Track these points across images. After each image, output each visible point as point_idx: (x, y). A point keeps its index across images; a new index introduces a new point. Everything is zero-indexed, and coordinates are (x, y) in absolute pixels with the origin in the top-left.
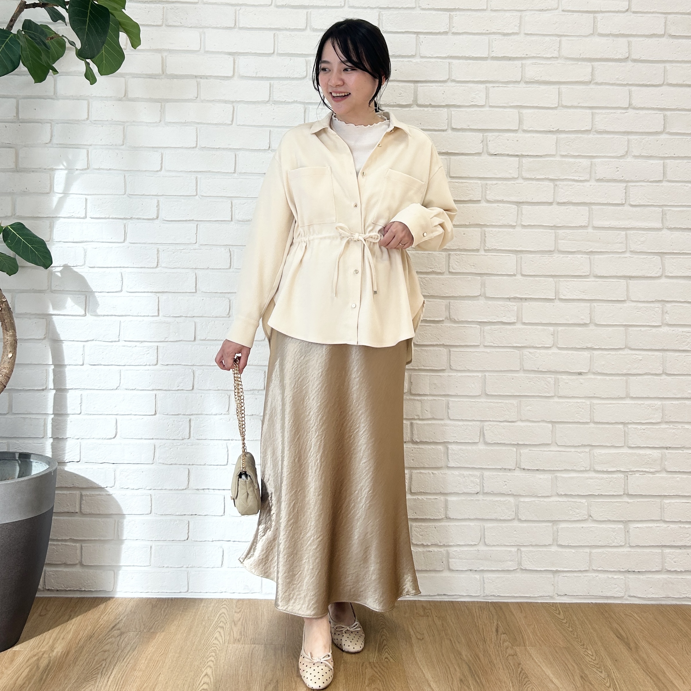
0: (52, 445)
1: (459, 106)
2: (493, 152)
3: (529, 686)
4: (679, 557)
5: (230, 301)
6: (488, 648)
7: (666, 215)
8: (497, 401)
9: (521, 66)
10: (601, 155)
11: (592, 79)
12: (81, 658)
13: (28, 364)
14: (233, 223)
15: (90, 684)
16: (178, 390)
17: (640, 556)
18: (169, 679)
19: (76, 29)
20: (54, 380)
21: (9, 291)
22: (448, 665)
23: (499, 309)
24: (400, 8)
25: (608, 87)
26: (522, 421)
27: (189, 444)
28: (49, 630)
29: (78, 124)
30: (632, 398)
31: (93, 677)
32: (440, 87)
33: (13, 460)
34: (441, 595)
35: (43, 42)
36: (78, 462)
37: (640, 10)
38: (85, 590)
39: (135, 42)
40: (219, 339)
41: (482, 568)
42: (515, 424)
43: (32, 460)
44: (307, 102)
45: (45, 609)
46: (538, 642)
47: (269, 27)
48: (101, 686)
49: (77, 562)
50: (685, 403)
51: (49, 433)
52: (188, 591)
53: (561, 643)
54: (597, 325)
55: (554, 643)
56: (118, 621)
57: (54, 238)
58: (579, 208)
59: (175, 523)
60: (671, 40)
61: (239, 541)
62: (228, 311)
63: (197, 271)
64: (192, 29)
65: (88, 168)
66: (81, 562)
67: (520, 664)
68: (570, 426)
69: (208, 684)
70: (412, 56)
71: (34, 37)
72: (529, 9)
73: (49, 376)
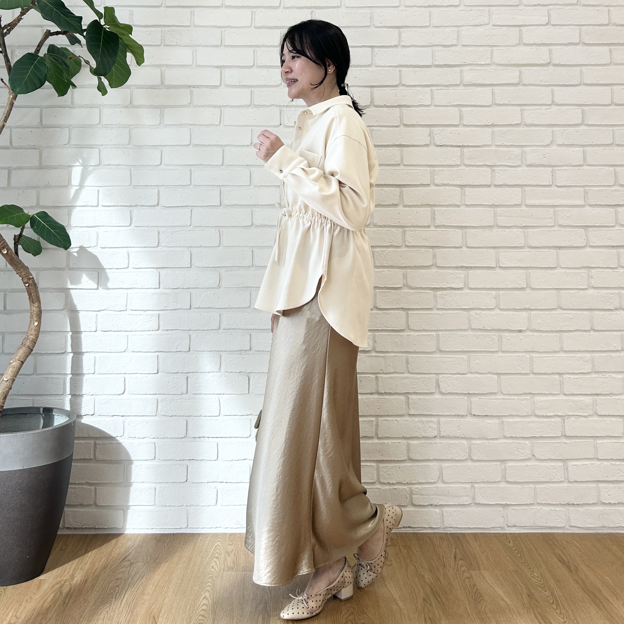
0: (71, 400)
1: (409, 106)
2: (438, 144)
3: (483, 603)
4: (612, 490)
5: (220, 274)
6: (448, 571)
7: (587, 194)
8: (449, 356)
9: (459, 72)
10: (530, 144)
11: (520, 81)
12: (97, 585)
13: (50, 331)
14: (221, 207)
15: (106, 607)
16: (177, 352)
17: (578, 491)
18: (173, 601)
19: (92, 52)
20: (72, 345)
21: (34, 269)
22: (413, 587)
23: (448, 276)
24: (358, 27)
25: (533, 87)
26: (471, 373)
27: (186, 398)
28: (69, 562)
29: (91, 128)
30: (565, 352)
31: (108, 600)
32: (392, 91)
33: (38, 414)
34: (406, 527)
35: (64, 62)
36: (92, 415)
37: (558, 23)
38: (98, 528)
39: (140, 60)
40: (211, 307)
41: (441, 503)
42: (466, 376)
43: (54, 414)
44: (282, 105)
45: (65, 544)
46: (491, 566)
47: (249, 44)
48: (115, 608)
49: (92, 503)
50: (611, 355)
51: (68, 391)
52: (187, 527)
53: (511, 567)
54: (532, 289)
55: (504, 567)
56: (127, 554)
57: (72, 223)
58: (514, 189)
59: (176, 467)
60: (586, 47)
61: (230, 483)
62: (218, 283)
63: (191, 249)
64: (186, 47)
65: (100, 165)
66: (96, 503)
67: (475, 585)
68: (513, 377)
69: (206, 605)
70: (369, 66)
71: (57, 58)
72: (465, 24)
73: (67, 341)
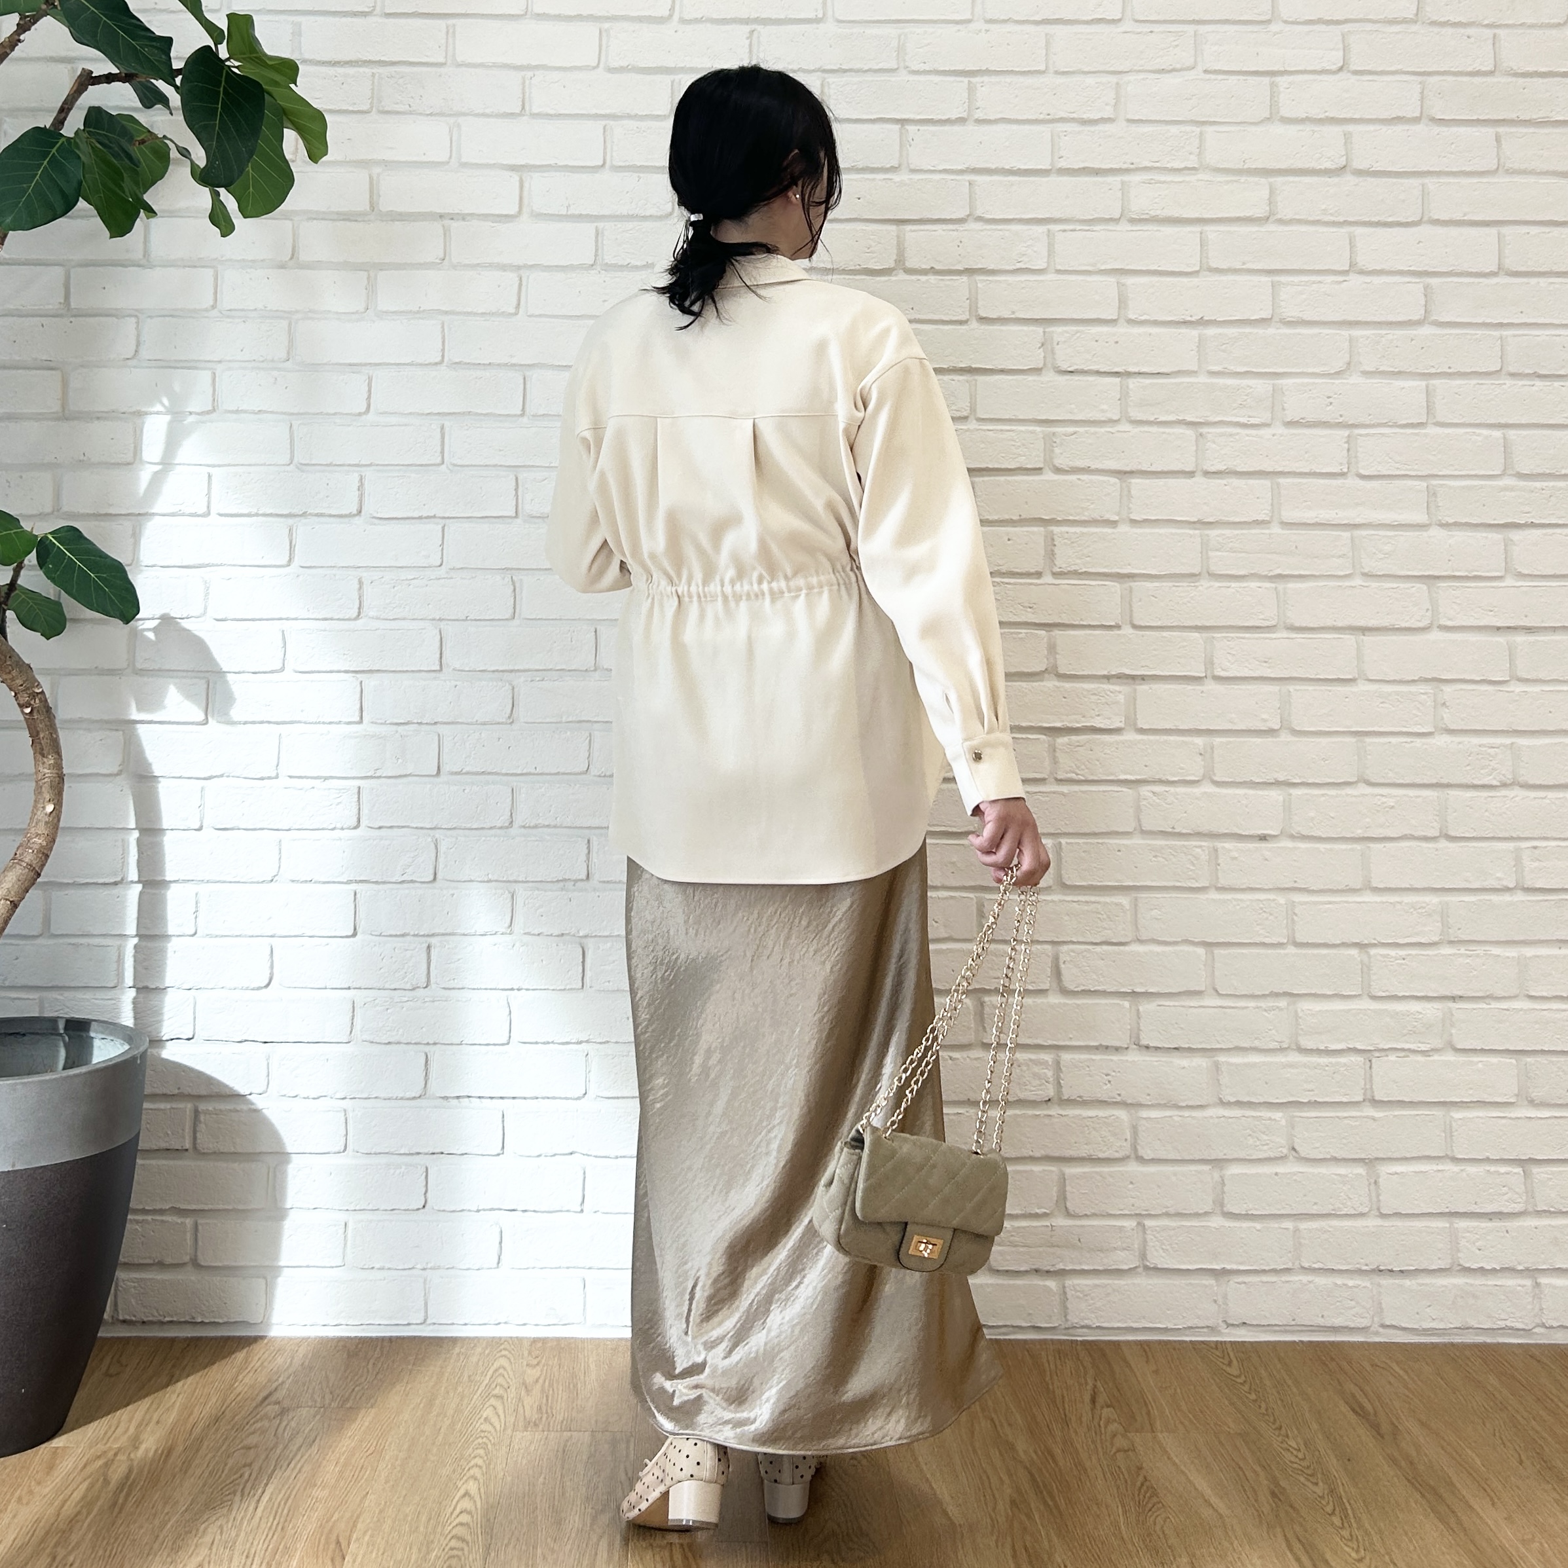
0: (135, 1002)
1: (993, 272)
2: (1065, 367)
3: (1158, 1512)
4: (1488, 1238)
5: (513, 689)
6: (1073, 1435)
7: (1436, 497)
8: (1087, 898)
9: (1120, 186)
10: (1293, 370)
11: (1272, 213)
12: (197, 1462)
13: (85, 828)
14: (519, 521)
15: (218, 1515)
16: (403, 882)
17: (1403, 1237)
18: (386, 1503)
19: (196, 126)
20: (139, 861)
21: (47, 672)
22: (985, 1472)
23: (1086, 700)
24: (866, 71)
25: (1304, 228)
26: (1141, 941)
27: (426, 999)
28: (128, 1405)
29: (193, 318)
30: (1376, 890)
31: (225, 1499)
32: (951, 233)
33: (52, 1034)
35: (125, 151)
36: (188, 1039)
37: (1368, 68)
38: (202, 1322)
39: (316, 149)
40: (489, 770)
41: (1060, 1266)
42: (1127, 948)
43: (92, 1034)
45: (119, 1362)
46: (1181, 1422)
47: (594, 111)
48: (242, 1519)
49: (187, 1259)
50: (1490, 900)
51: (129, 979)
52: (425, 1320)
53: (1232, 1425)
54: (1295, 733)
55: (1216, 1424)
56: (274, 1386)
57: (142, 558)
58: (1251, 482)
59: (398, 1171)
60: (1437, 129)
61: (534, 1211)
62: (509, 711)
63: (442, 625)
64: (433, 118)
65: (214, 410)
66: (196, 1260)
67: (1140, 1468)
68: (1244, 951)
69: (469, 1513)
70: (893, 169)
71: (107, 142)
72: (1135, 68)
73: (128, 853)
